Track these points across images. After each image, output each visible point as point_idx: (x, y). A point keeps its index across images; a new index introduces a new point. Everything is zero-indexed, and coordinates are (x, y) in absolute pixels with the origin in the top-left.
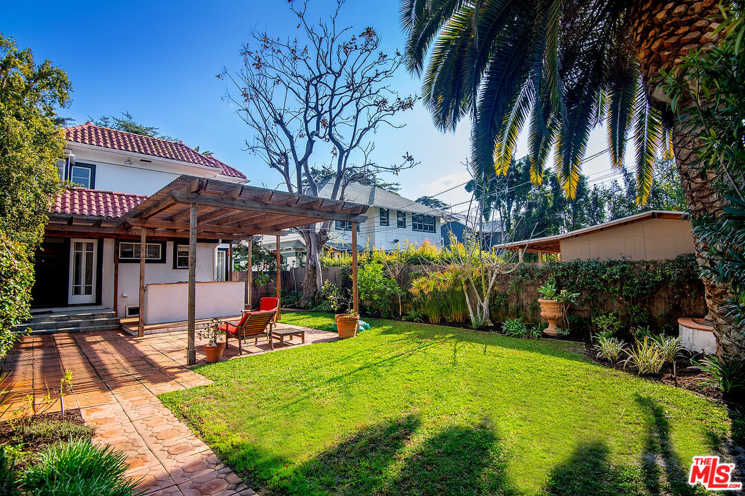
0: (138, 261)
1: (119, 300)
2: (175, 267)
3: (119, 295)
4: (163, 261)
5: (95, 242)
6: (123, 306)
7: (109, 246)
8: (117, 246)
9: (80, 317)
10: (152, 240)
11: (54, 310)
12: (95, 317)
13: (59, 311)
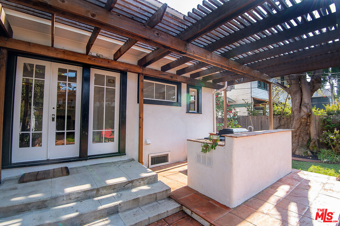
2: (187, 111)
5: (117, 76)
8: (142, 81)
10: (173, 79)
11: (70, 165)
12: (134, 184)
13: (75, 166)
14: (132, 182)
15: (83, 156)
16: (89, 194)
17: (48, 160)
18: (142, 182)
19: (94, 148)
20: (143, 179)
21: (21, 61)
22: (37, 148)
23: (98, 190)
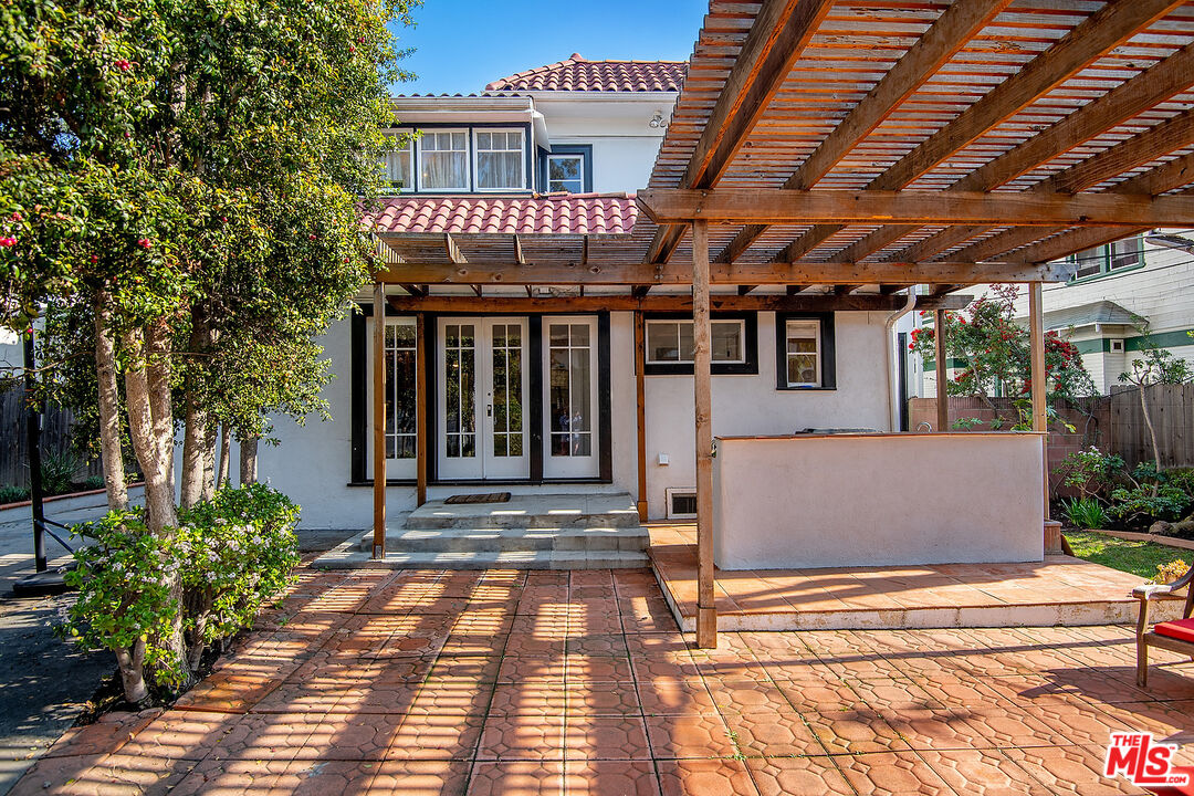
0: (689, 370)
1: (650, 472)
2: (782, 386)
3: (649, 458)
4: (751, 367)
5: (592, 322)
6: (661, 491)
7: (622, 330)
8: (639, 327)
9: (557, 520)
10: (721, 308)
11: (515, 491)
12: (590, 521)
13: (523, 494)
14: (587, 517)
15: (536, 477)
16: (521, 522)
17: (484, 480)
18: (606, 522)
19: (554, 466)
20: (608, 516)
21: (443, 324)
22: (468, 459)
23: (533, 518)
